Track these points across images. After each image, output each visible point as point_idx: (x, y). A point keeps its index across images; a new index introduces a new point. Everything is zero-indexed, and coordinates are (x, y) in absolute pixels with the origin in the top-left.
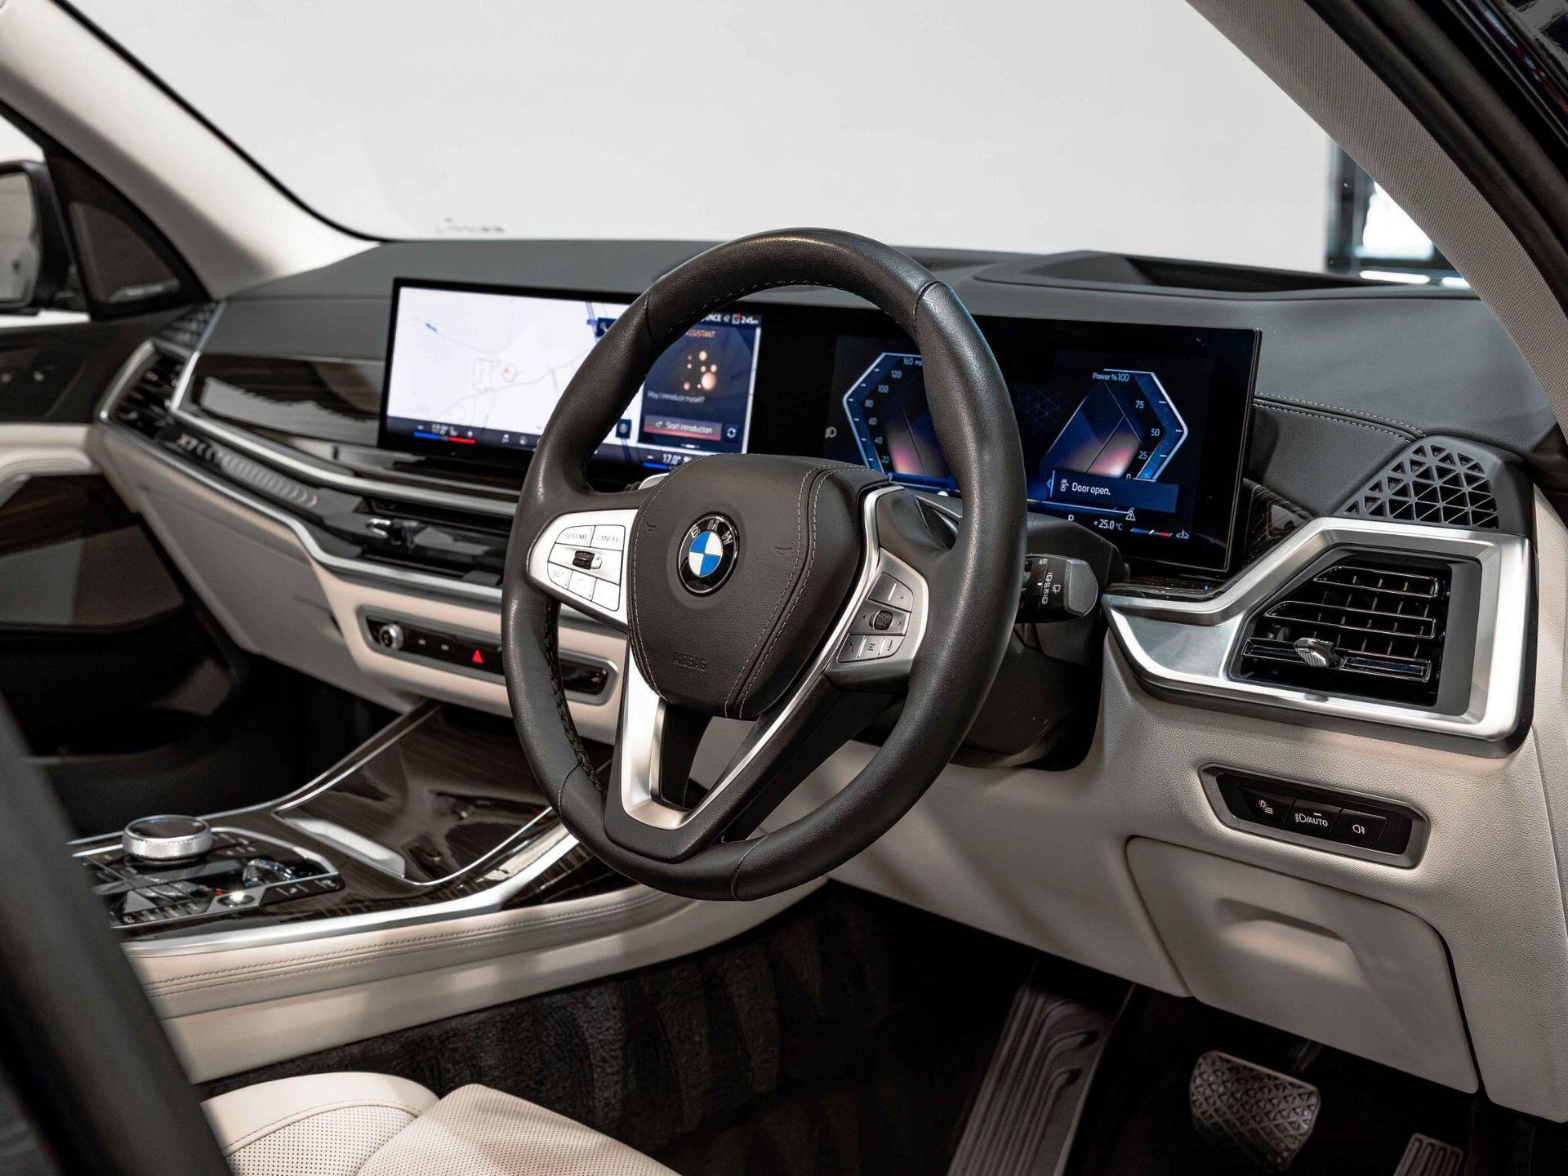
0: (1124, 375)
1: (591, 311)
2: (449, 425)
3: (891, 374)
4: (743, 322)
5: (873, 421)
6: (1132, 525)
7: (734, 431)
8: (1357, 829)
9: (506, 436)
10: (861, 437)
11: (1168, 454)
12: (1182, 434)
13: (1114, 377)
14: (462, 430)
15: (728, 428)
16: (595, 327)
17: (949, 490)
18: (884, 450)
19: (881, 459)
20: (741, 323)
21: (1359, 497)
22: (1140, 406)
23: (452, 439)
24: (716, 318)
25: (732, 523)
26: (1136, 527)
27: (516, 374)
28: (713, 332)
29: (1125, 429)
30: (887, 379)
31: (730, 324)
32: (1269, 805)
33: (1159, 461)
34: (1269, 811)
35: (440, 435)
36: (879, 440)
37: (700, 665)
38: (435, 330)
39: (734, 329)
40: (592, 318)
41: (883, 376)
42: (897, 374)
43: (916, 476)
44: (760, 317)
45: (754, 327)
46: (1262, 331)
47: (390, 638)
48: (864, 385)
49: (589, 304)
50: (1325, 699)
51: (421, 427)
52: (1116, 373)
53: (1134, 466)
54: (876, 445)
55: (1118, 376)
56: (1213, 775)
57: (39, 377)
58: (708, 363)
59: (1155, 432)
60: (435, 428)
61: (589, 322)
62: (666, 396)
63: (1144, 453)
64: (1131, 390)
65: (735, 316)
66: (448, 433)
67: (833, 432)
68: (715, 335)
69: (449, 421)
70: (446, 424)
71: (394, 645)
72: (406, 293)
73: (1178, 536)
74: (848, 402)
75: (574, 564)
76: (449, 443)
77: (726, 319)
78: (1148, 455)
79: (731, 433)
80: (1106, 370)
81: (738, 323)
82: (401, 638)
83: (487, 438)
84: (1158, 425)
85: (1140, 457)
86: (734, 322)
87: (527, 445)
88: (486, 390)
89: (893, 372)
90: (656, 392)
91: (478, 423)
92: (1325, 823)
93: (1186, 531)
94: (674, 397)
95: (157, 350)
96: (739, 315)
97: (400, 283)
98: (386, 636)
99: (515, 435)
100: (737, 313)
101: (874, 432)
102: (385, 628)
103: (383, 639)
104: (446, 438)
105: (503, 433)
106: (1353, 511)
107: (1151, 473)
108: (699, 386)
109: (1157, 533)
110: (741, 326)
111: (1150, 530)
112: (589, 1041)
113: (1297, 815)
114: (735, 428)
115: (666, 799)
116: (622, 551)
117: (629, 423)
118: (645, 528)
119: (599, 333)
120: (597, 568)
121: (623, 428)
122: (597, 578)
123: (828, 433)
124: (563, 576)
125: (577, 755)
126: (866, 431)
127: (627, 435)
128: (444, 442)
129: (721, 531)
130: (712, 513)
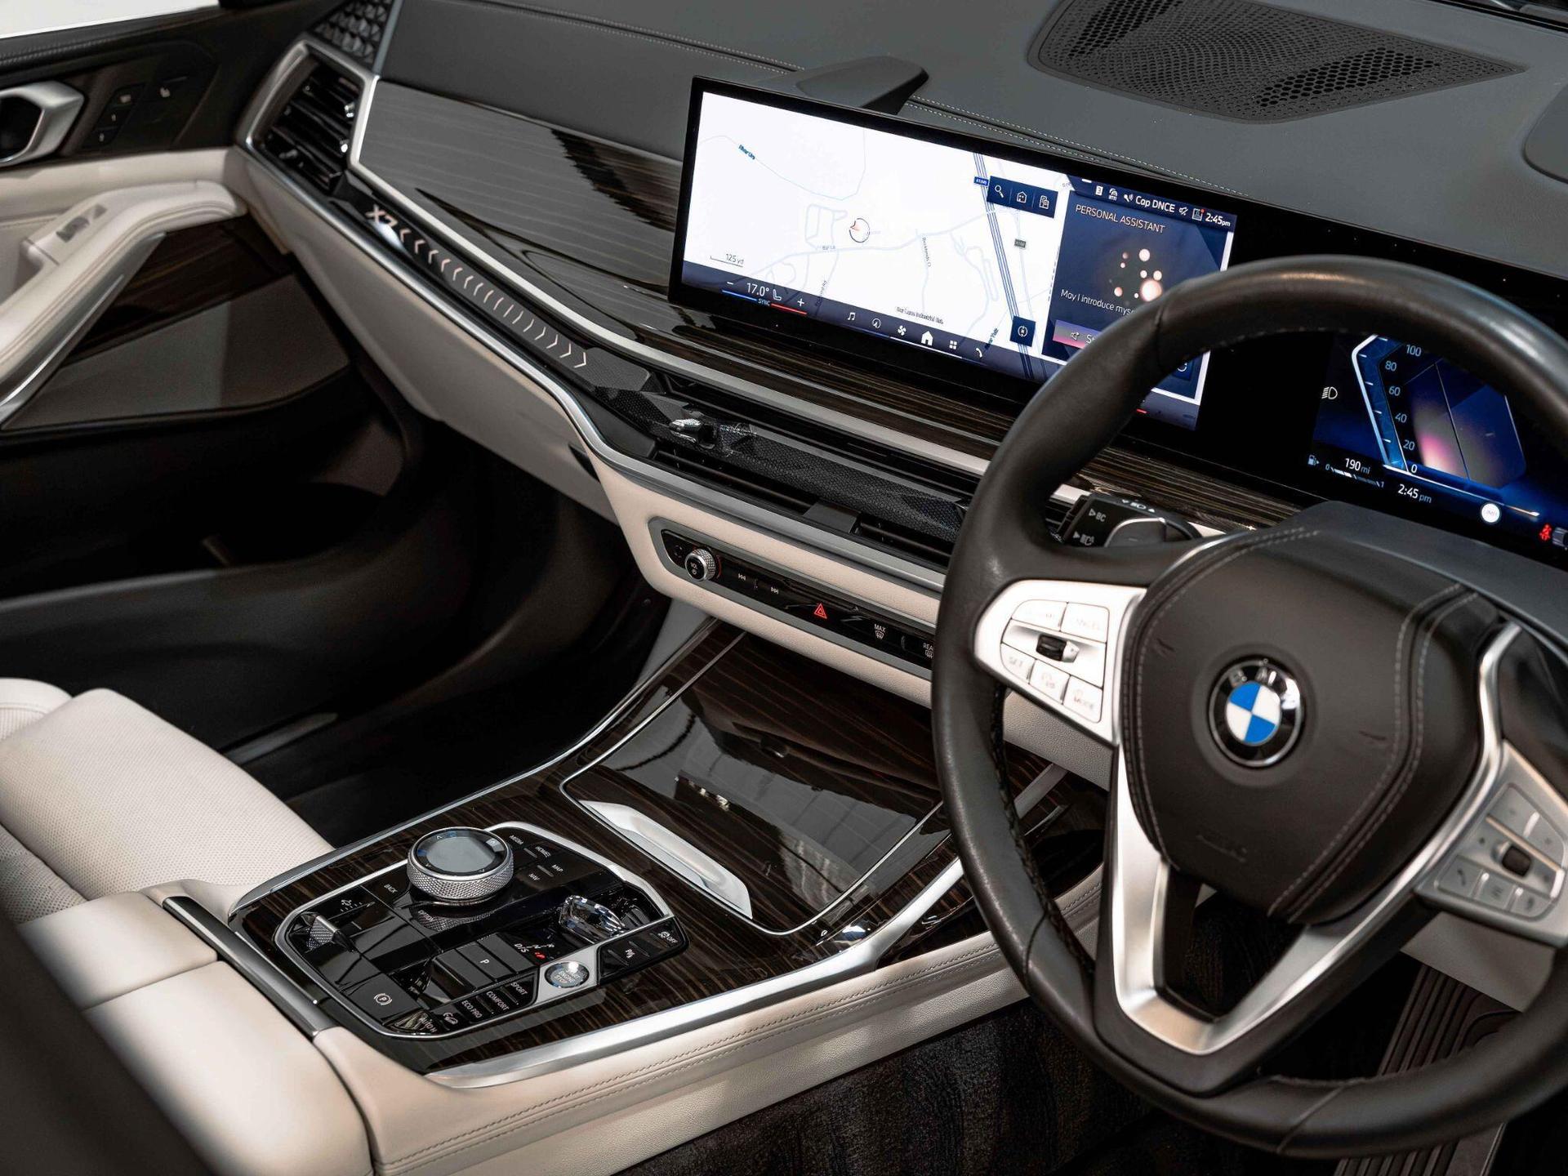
1: (981, 167)
2: (772, 287)
4: (1209, 220)
5: (1395, 391)
9: (854, 314)
10: (1376, 408)
14: (791, 295)
16: (986, 190)
17: (1502, 504)
18: (1408, 432)
19: (1403, 442)
20: (1206, 222)
23: (774, 305)
24: (1168, 207)
25: (1289, 671)
27: (870, 234)
28: (1162, 226)
31: (1187, 220)
35: (758, 296)
36: (1401, 418)
38: (752, 156)
39: (1195, 230)
40: (982, 175)
43: (1451, 476)
44: (1235, 217)
45: (1225, 230)
47: (700, 569)
49: (978, 156)
51: (729, 283)
54: (1398, 424)
57: (165, 93)
58: (1150, 267)
60: (750, 287)
61: (977, 180)
62: (1087, 300)
65: (1196, 209)
66: (768, 297)
67: (1333, 393)
68: (1165, 230)
69: (770, 280)
70: (766, 285)
71: (704, 574)
72: (709, 100)
74: (1358, 357)
75: (1038, 651)
76: (770, 309)
77: (1183, 211)
81: (1200, 219)
82: (713, 567)
83: (825, 311)
86: (1194, 218)
88: (825, 248)
90: (1073, 292)
91: (813, 289)
94: (1100, 304)
95: (312, 55)
96: (1204, 211)
97: (701, 86)
98: (694, 565)
100: (1200, 205)
101: (1397, 405)
102: (692, 554)
103: (690, 565)
104: (766, 302)
105: (850, 308)
108: (1136, 296)
110: (1202, 225)
112: (962, 1087)
115: (1171, 992)
116: (1106, 643)
117: (1031, 326)
118: (1156, 647)
119: (992, 198)
120: (1071, 660)
121: (1022, 330)
122: (1070, 675)
123: (1326, 393)
124: (1018, 663)
125: (1041, 900)
126: (1385, 402)
127: (1027, 341)
128: (763, 306)
129: (1278, 687)
130: (1261, 657)
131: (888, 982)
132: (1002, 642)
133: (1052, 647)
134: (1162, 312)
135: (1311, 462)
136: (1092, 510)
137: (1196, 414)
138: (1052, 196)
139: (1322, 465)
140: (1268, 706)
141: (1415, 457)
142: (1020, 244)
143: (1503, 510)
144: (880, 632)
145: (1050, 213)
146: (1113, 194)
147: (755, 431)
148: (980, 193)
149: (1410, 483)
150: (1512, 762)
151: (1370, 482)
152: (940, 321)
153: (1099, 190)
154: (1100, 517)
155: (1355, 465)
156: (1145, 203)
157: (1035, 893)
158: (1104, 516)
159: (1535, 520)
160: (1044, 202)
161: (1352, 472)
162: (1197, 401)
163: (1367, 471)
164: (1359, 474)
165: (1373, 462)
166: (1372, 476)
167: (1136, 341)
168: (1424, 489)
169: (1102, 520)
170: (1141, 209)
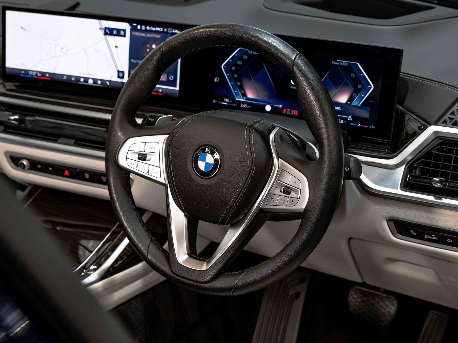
0: (346, 63)
1: (101, 24)
2: (37, 72)
3: (242, 57)
4: (173, 32)
5: (236, 76)
6: (350, 122)
7: (173, 77)
8: (449, 241)
9: (65, 77)
10: (230, 82)
11: (365, 95)
12: (371, 88)
13: (341, 64)
14: (43, 73)
15: (170, 76)
16: (104, 31)
17: (271, 105)
18: (241, 88)
19: (240, 91)
20: (172, 32)
21: (446, 117)
22: (353, 76)
23: (39, 78)
24: (161, 29)
25: (214, 148)
26: (352, 123)
27: (67, 50)
28: (160, 36)
29: (346, 85)
30: (241, 59)
31: (167, 33)
32: (414, 232)
33: (361, 98)
34: (415, 234)
35: (33, 76)
36: (239, 84)
37: (207, 206)
38: (25, 30)
39: (169, 35)
40: (102, 27)
41: (239, 57)
42: (245, 57)
43: (255, 99)
44: (181, 30)
46: (404, 49)
47: (24, 166)
48: (231, 61)
49: (100, 21)
50: (441, 199)
51: (23, 72)
52: (342, 62)
53: (351, 99)
54: (238, 86)
55: (343, 63)
56: (392, 221)
59: (360, 86)
60: (30, 73)
61: (100, 29)
63: (355, 95)
64: (349, 69)
65: (169, 29)
66: (36, 75)
67: (218, 79)
68: (161, 36)
69: (37, 70)
70: (35, 71)
71: (26, 168)
72: (9, 13)
73: (370, 127)
74: (224, 67)
75: (138, 159)
77: (165, 30)
78: (357, 95)
79: (171, 78)
80: (338, 61)
81: (171, 32)
82: (29, 165)
83: (56, 77)
84: (361, 84)
85: (353, 96)
86: (169, 32)
87: (75, 81)
88: (53, 57)
89: (243, 56)
90: (135, 59)
91: (51, 71)
92: (437, 239)
93: (374, 125)
96: (172, 29)
97: (5, 9)
98: (22, 165)
99: (69, 77)
101: (236, 80)
102: (21, 162)
103: (21, 166)
104: (36, 77)
105: (64, 75)
106: (445, 123)
107: (359, 102)
109: (362, 126)
110: (172, 34)
111: (358, 124)
113: (425, 236)
114: (173, 76)
115: (193, 255)
116: (159, 153)
117: (123, 72)
118: (174, 149)
119: (106, 34)
120: (149, 160)
121: (121, 74)
122: (149, 165)
123: (216, 80)
124: (133, 164)
125: (149, 236)
126: (233, 80)
127: (123, 77)
128: (35, 79)
129: (212, 153)
130: (206, 145)
131: (105, 285)
132: (127, 158)
133: (143, 157)
134: (162, 48)
135: (214, 101)
136: (150, 118)
137: (178, 93)
138: (125, 31)
139: (218, 102)
140: (210, 159)
141: (244, 95)
142: (116, 47)
143: (272, 107)
144: (87, 176)
145: (124, 36)
146: (143, 28)
147: (37, 118)
148: (102, 32)
149: (244, 103)
150: (282, 163)
151: (232, 105)
152: (94, 75)
153: (139, 27)
154: (152, 120)
155: (227, 100)
156: (154, 29)
157: (147, 235)
158: (154, 119)
159: (281, 108)
160: (122, 33)
161: (227, 102)
162: (177, 88)
163: (231, 101)
164: (229, 103)
165: (232, 98)
166: (233, 103)
167: (156, 58)
168: (248, 104)
169: (153, 121)
170: (152, 31)
